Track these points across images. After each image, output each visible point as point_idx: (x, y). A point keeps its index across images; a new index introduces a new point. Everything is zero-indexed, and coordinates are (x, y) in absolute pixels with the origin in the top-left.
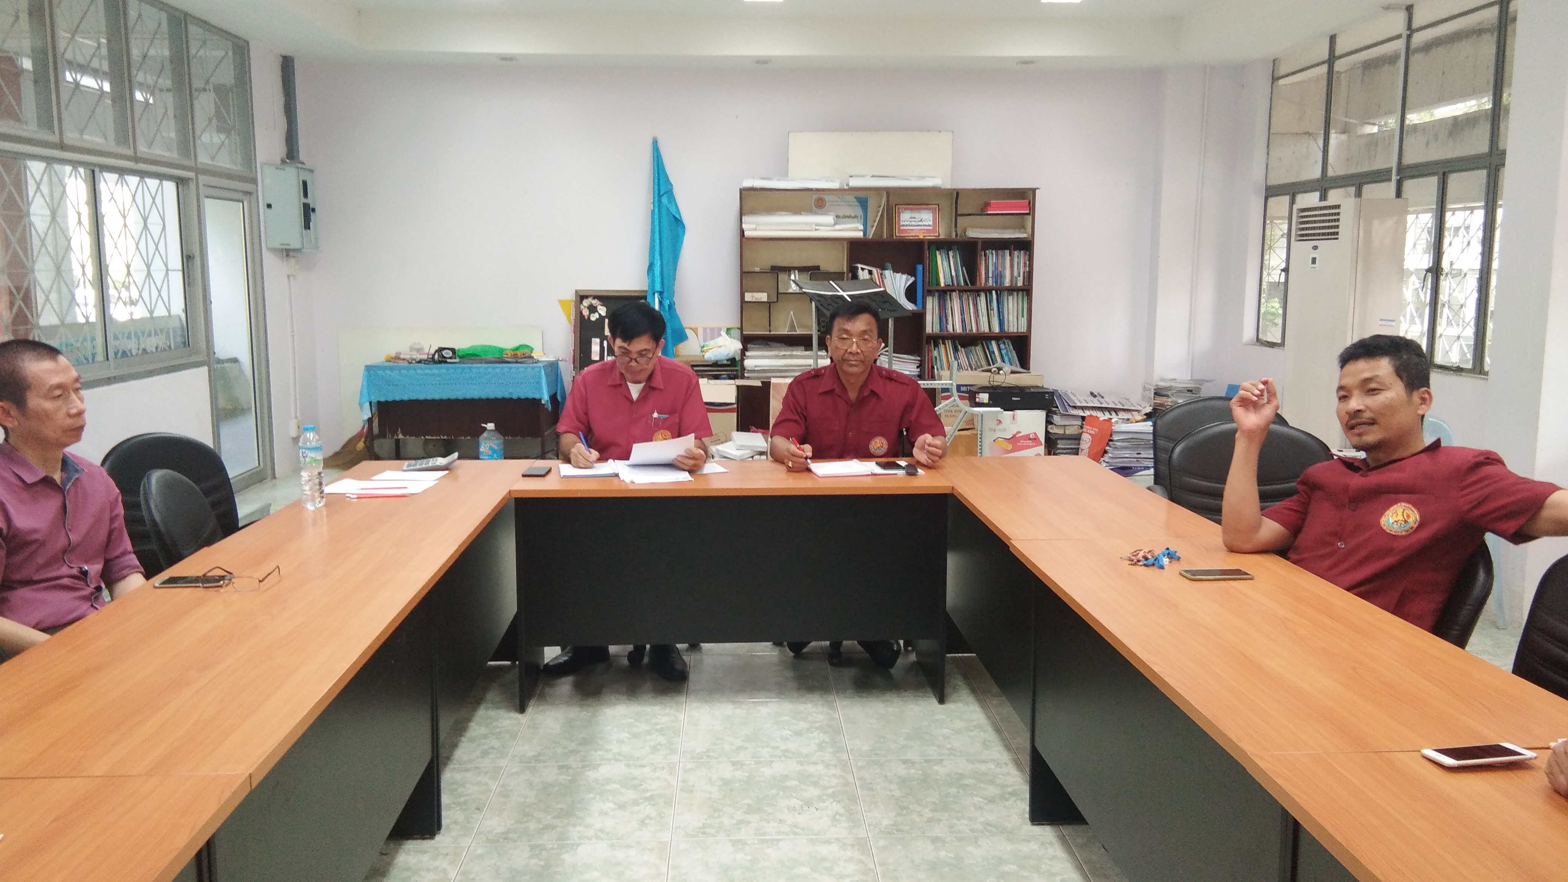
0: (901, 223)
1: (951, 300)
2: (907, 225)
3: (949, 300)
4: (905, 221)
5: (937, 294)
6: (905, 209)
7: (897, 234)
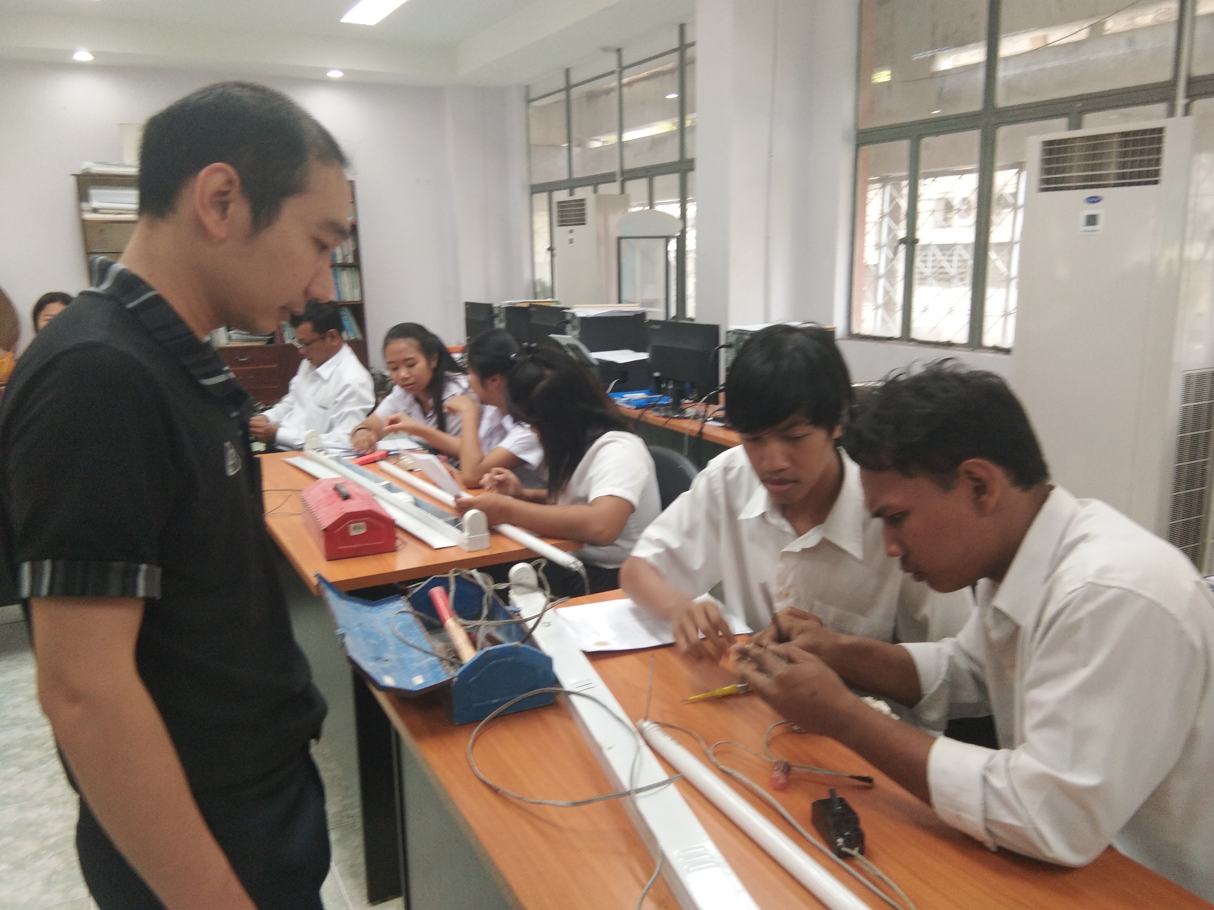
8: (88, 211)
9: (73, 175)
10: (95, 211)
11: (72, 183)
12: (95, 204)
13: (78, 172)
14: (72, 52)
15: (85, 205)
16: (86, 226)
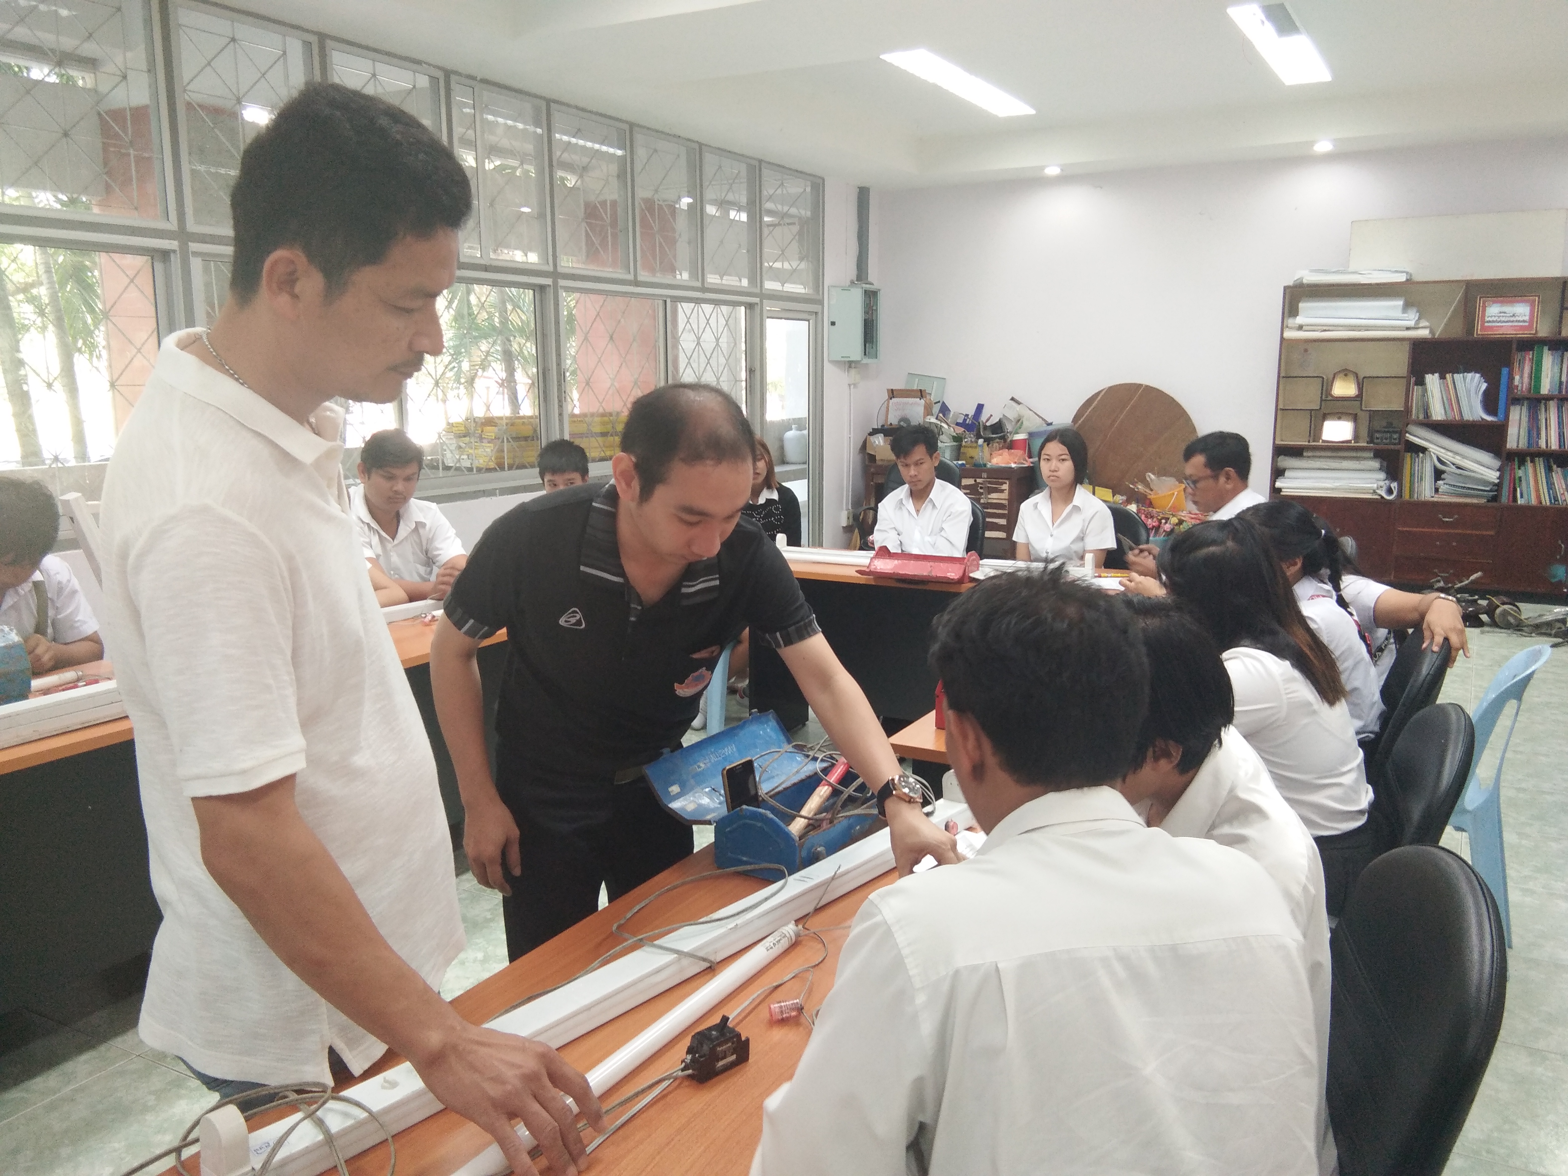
0: (1487, 319)
1: (1546, 411)
2: (1493, 322)
3: (1543, 410)
4: (1491, 317)
5: (1525, 403)
6: (1494, 302)
7: (1478, 332)
8: (1291, 328)
9: (1281, 286)
12: (1302, 319)
14: (1312, 143)
16: (1286, 346)
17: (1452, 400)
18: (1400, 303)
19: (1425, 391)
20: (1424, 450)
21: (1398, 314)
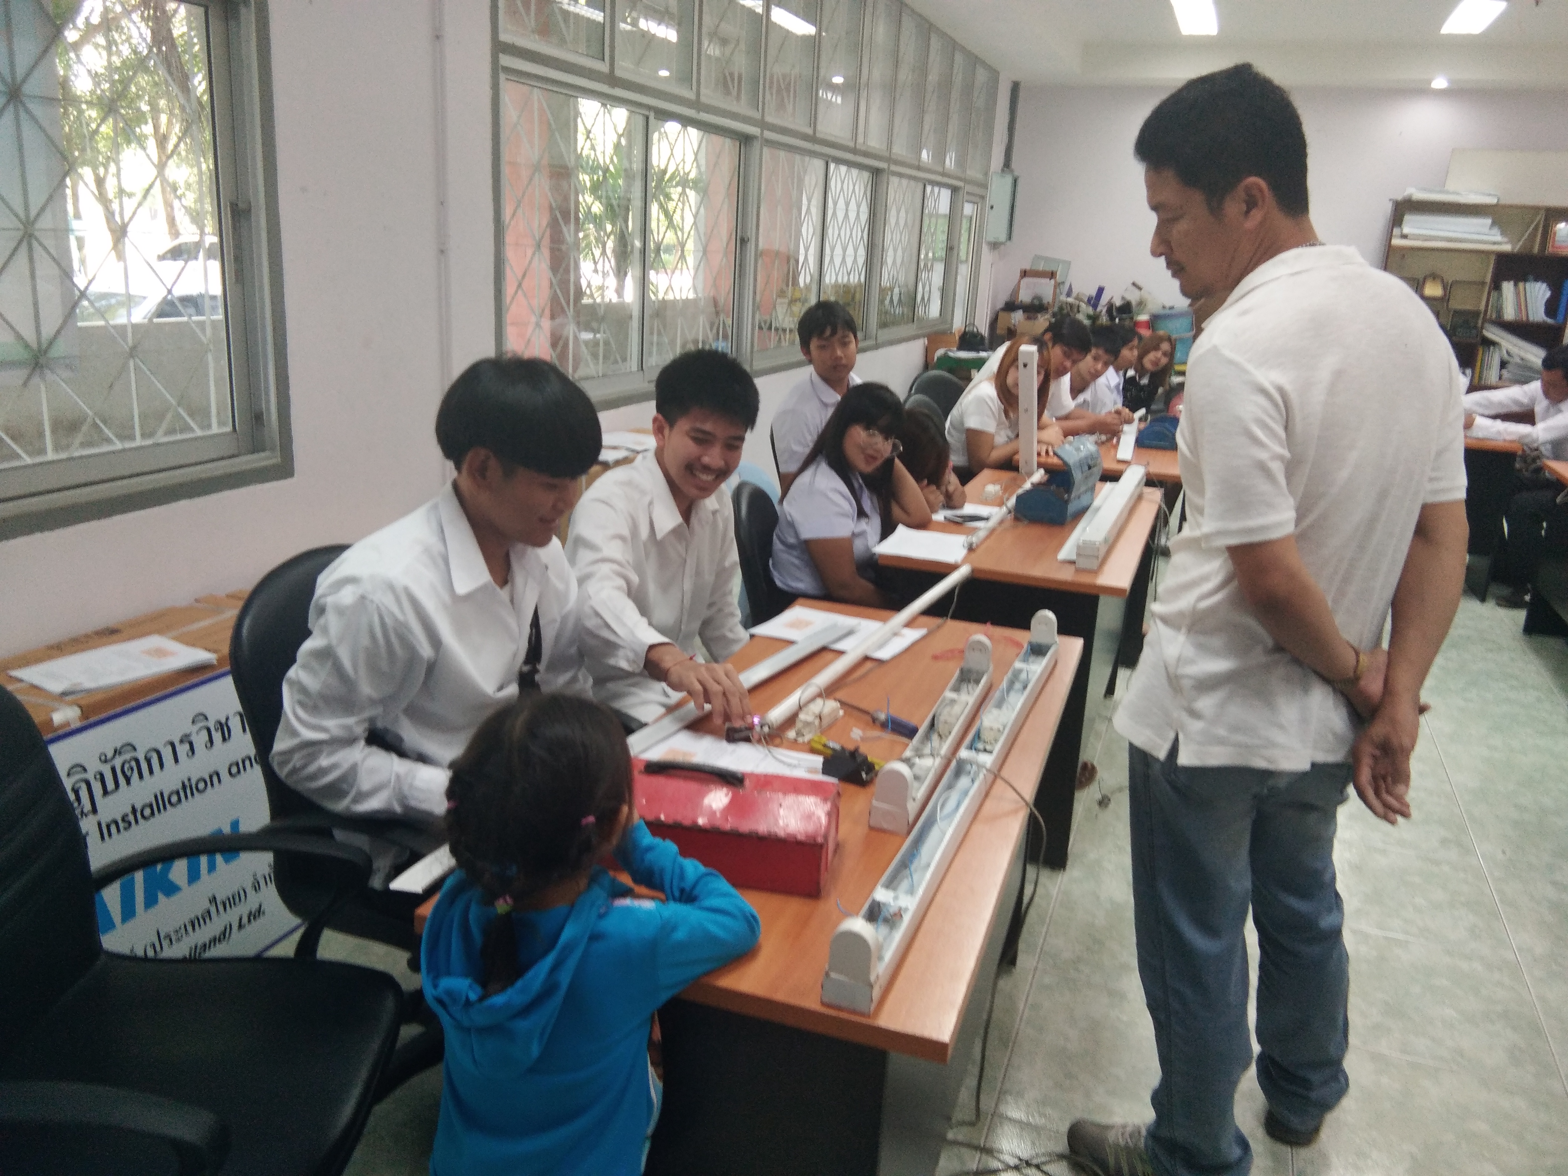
0: (1557, 238)
2: (1562, 240)
4: (1560, 233)
7: (1550, 250)
8: (1397, 236)
9: (1390, 200)
10: (1404, 237)
11: (1389, 208)
12: (1406, 230)
13: (1399, 197)
14: (1431, 80)
15: (1396, 231)
16: (1390, 251)
17: (1521, 303)
18: (1489, 221)
19: (1500, 295)
20: (1493, 343)
21: (1486, 230)
